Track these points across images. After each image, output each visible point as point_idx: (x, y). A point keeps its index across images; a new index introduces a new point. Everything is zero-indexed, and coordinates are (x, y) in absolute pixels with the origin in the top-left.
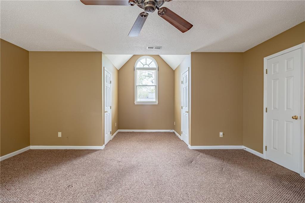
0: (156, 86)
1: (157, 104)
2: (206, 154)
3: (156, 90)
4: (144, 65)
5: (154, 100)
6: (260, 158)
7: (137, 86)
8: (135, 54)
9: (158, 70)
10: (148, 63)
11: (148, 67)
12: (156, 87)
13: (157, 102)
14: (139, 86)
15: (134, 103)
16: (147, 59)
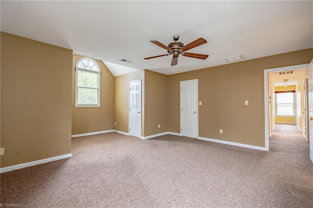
0: (98, 89)
1: (99, 106)
2: (154, 139)
3: (98, 93)
4: (86, 67)
5: (96, 103)
6: (179, 136)
7: (78, 87)
8: (76, 54)
9: (101, 74)
10: (90, 65)
11: (90, 69)
12: (98, 91)
13: (99, 105)
14: (80, 87)
15: (75, 106)
16: (89, 61)
